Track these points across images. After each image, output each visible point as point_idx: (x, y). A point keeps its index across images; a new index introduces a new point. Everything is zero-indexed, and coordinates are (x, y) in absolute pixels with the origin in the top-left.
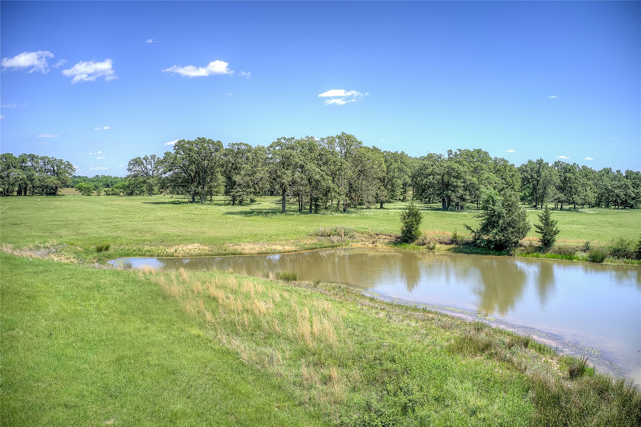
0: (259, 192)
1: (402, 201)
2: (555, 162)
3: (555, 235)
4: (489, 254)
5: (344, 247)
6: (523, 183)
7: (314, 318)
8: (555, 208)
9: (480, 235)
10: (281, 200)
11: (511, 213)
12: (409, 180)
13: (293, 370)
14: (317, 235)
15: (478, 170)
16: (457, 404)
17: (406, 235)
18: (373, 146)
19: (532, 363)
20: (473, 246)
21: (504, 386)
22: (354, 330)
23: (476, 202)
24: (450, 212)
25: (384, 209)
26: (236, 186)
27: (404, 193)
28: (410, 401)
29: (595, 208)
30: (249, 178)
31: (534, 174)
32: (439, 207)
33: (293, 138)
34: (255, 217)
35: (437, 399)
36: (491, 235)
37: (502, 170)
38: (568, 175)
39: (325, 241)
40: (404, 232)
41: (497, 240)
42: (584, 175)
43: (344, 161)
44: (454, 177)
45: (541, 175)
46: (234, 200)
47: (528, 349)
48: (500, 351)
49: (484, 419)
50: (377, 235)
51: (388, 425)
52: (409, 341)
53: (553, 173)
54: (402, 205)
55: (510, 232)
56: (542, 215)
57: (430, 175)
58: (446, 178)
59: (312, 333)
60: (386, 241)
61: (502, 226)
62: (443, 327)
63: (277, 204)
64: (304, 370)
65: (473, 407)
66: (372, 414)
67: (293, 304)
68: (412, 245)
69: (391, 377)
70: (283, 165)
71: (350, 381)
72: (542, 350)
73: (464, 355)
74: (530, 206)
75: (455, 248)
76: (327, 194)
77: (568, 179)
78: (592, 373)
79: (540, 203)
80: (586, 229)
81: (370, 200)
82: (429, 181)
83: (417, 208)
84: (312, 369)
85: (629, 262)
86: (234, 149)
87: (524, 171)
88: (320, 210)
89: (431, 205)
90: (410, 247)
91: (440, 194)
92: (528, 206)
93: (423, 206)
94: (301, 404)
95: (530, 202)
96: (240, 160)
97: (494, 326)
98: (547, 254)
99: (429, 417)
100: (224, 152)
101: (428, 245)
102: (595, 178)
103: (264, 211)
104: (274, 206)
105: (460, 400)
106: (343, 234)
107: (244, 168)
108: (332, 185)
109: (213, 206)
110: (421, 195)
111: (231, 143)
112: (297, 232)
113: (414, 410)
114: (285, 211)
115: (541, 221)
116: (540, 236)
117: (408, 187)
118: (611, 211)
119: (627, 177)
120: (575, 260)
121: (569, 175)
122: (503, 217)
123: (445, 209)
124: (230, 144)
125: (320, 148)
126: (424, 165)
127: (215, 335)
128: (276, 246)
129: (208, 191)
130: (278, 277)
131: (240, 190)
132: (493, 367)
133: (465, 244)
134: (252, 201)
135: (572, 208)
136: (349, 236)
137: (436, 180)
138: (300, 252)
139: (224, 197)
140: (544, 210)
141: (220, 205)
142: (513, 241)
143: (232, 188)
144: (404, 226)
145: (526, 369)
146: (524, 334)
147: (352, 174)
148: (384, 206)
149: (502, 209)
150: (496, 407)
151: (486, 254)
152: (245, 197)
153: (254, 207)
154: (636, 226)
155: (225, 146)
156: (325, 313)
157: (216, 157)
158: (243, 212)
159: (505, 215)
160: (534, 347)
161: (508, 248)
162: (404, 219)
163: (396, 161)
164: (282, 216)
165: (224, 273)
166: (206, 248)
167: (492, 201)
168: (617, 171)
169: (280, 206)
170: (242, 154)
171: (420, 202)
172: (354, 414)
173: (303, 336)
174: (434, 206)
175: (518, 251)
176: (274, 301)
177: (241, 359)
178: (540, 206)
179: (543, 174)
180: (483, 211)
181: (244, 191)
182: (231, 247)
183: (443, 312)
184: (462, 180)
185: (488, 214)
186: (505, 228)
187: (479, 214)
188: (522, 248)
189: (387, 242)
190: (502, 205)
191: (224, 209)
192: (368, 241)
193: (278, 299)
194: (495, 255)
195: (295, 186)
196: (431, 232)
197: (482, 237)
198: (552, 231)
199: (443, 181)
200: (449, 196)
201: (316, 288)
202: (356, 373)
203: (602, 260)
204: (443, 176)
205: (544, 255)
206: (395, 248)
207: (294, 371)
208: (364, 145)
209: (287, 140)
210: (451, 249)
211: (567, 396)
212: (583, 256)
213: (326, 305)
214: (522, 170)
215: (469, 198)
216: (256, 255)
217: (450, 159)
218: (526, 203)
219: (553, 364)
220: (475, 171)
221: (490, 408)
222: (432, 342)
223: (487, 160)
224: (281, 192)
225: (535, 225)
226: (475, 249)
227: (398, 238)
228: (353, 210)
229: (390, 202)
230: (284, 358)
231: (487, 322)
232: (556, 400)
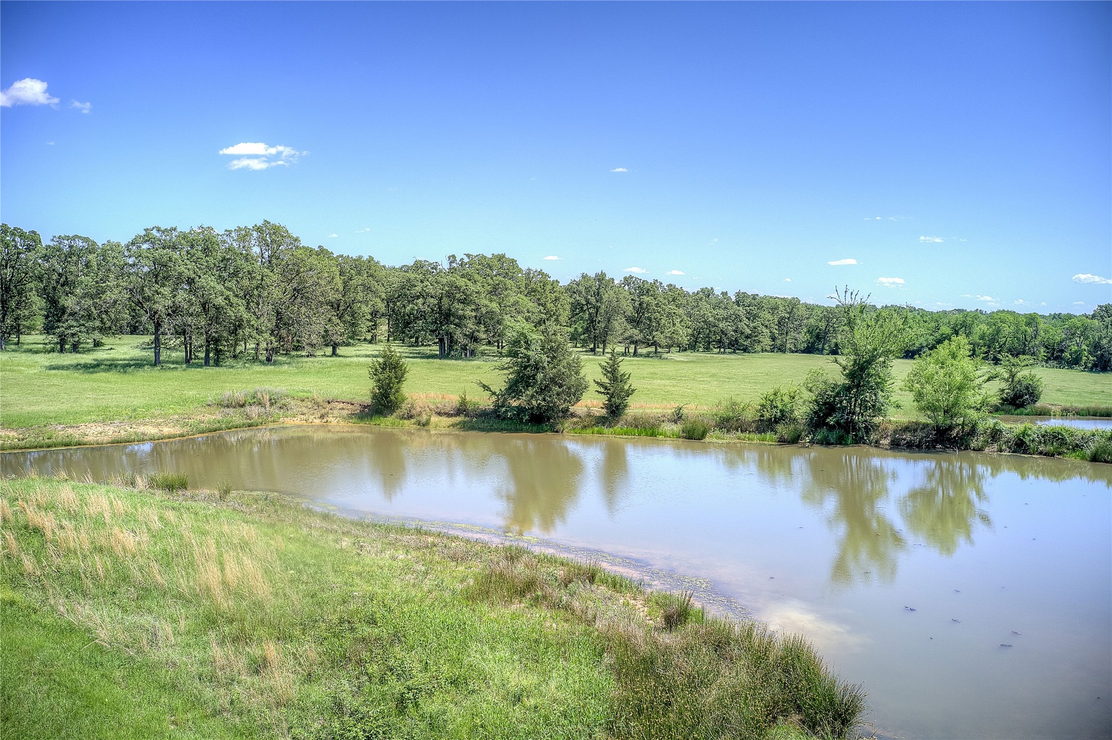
0: (110, 328)
1: (370, 342)
2: (625, 278)
3: (628, 396)
4: (521, 431)
5: (271, 426)
6: (574, 311)
7: (225, 555)
8: (625, 353)
9: (505, 400)
10: (152, 343)
11: (555, 361)
12: (382, 307)
13: (196, 653)
14: (220, 405)
15: (500, 290)
16: (489, 687)
17: (380, 402)
18: (320, 247)
19: (603, 608)
20: (495, 418)
21: (563, 649)
22: (299, 573)
23: (496, 344)
24: (453, 361)
25: (339, 356)
26: (66, 316)
27: (372, 329)
28: (409, 689)
29: (688, 353)
30: (92, 302)
31: (591, 296)
32: (434, 352)
33: (175, 229)
34: (103, 374)
35: (454, 682)
36: (524, 398)
37: (539, 289)
38: (646, 299)
39: (236, 416)
40: (376, 396)
41: (533, 408)
42: (671, 299)
43: (266, 271)
44: (459, 301)
45: (601, 299)
46: (62, 342)
47: (596, 586)
48: (551, 591)
49: (536, 707)
50: (329, 403)
51: (375, 734)
52: (396, 586)
53: (621, 296)
54: (370, 349)
55: (555, 392)
56: (605, 364)
57: (418, 298)
58: (445, 301)
59: (224, 583)
60: (345, 413)
61: (542, 383)
62: (454, 558)
63: (145, 349)
64: (217, 652)
65: (516, 689)
66: (346, 718)
67: (186, 534)
68: (390, 419)
69: (371, 651)
70: (156, 277)
71: (300, 664)
72: (618, 586)
73: (493, 604)
74: (584, 350)
75: (465, 422)
76: (236, 331)
77: (645, 305)
78: (701, 616)
79: (600, 345)
80: (674, 386)
81: (315, 342)
82: (416, 308)
83: (398, 354)
84: (230, 649)
85: (745, 437)
86: (62, 246)
87: (575, 293)
88: (223, 359)
89: (420, 348)
90: (387, 423)
91: (435, 331)
92: (581, 349)
93: (407, 351)
94: (216, 713)
95: (584, 343)
96: (73, 268)
97: (537, 550)
98: (615, 428)
99: (444, 713)
100: (44, 252)
101: (419, 418)
102: (688, 304)
103: (121, 362)
104: (138, 353)
105: (493, 680)
106: (268, 403)
107: (82, 282)
108: (246, 316)
109: (24, 354)
110: (403, 332)
111: (57, 236)
112: (185, 401)
113: (417, 705)
114: (160, 363)
115: (605, 374)
116: (604, 399)
117: (380, 318)
118: (713, 357)
119: (738, 303)
120: (660, 437)
121: (648, 299)
122: (544, 368)
123: (444, 355)
124: (55, 237)
125: (223, 247)
126: (409, 280)
127: (44, 598)
128: (146, 428)
129: (12, 326)
130: (153, 484)
131: (75, 324)
132: (542, 619)
133: (481, 416)
134: (97, 344)
135: (652, 352)
136: (278, 405)
137: (429, 306)
138: (190, 437)
139: (44, 337)
140: (609, 356)
141: (37, 352)
142: (561, 407)
143: (59, 321)
144: (376, 386)
145: (595, 618)
146: (588, 562)
147: (280, 295)
148: (338, 351)
149: (542, 356)
150: (553, 685)
151: (517, 431)
152: (83, 337)
153: (101, 355)
154: (753, 381)
155: (46, 241)
156: (244, 545)
157: (27, 260)
158: (80, 365)
159: (545, 364)
160: (604, 582)
161: (551, 421)
162: (375, 375)
163: (359, 273)
164: (156, 372)
165: (49, 481)
166: (12, 434)
167: (525, 342)
168: (722, 293)
169: (150, 354)
170: (78, 256)
171: (401, 344)
172: (314, 721)
173: (208, 589)
174: (426, 350)
175: (568, 424)
176: (149, 530)
177: (97, 641)
178: (601, 350)
179: (605, 297)
180: (509, 359)
181: (81, 325)
182: (60, 433)
183: (451, 533)
184: (473, 307)
185: (518, 364)
186: (546, 387)
187: (503, 364)
188: (575, 419)
189: (348, 415)
190: (541, 349)
191: (44, 360)
192: (314, 413)
193: (157, 525)
194: (532, 432)
195: (178, 315)
196: (423, 396)
197: (509, 403)
198: (622, 390)
199: (440, 308)
200: (451, 333)
201: (224, 501)
202: (310, 650)
203: (702, 436)
204: (440, 300)
205: (611, 430)
206: (361, 425)
207: (197, 655)
208: (304, 243)
209: (163, 232)
210: (457, 424)
211: (665, 658)
212: (672, 429)
213: (247, 531)
214: (571, 290)
215: (484, 336)
216: (109, 445)
217: (452, 271)
218: (578, 345)
219: (637, 607)
220: (495, 291)
221: (543, 688)
222: (436, 585)
223: (514, 273)
224: (151, 328)
225: (595, 381)
226: (498, 423)
227: (365, 407)
228: (284, 359)
229: (348, 345)
230: (177, 633)
231: (526, 545)
232: (647, 666)
